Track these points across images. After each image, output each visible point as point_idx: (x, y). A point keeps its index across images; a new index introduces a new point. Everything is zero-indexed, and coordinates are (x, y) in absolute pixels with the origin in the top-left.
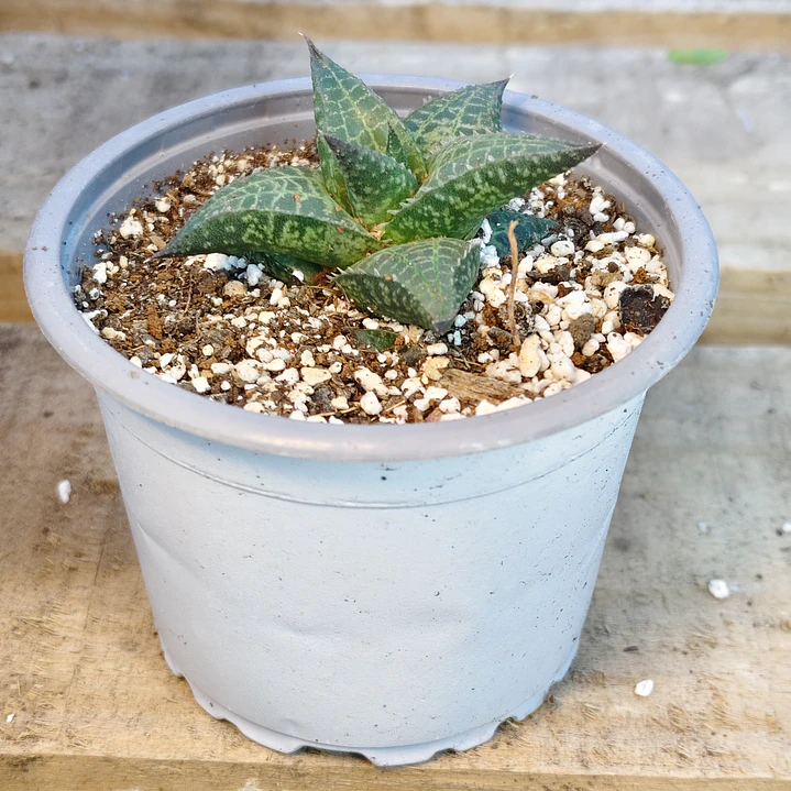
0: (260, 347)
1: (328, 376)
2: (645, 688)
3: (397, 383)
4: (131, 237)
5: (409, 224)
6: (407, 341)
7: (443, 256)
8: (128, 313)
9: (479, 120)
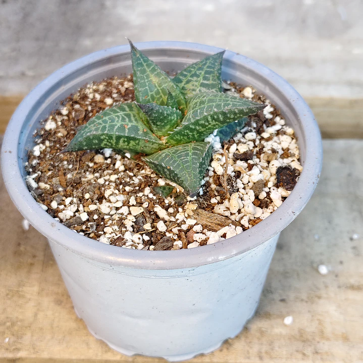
0: (111, 195)
1: (142, 210)
2: (288, 320)
3: (174, 215)
4: (50, 130)
5: (178, 137)
6: (178, 191)
7: (194, 156)
8: (50, 173)
9: (211, 78)
